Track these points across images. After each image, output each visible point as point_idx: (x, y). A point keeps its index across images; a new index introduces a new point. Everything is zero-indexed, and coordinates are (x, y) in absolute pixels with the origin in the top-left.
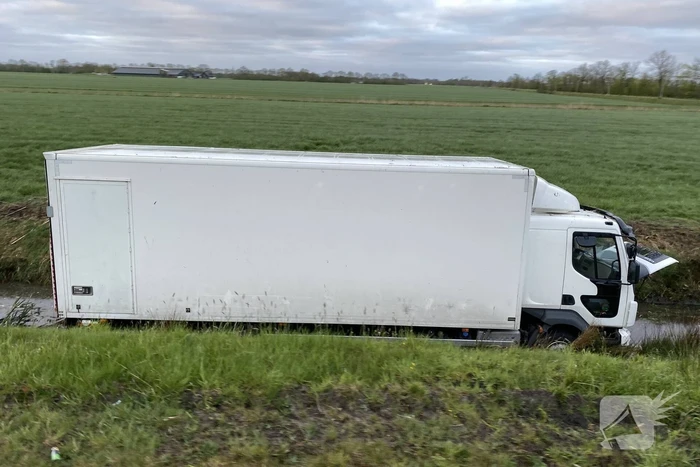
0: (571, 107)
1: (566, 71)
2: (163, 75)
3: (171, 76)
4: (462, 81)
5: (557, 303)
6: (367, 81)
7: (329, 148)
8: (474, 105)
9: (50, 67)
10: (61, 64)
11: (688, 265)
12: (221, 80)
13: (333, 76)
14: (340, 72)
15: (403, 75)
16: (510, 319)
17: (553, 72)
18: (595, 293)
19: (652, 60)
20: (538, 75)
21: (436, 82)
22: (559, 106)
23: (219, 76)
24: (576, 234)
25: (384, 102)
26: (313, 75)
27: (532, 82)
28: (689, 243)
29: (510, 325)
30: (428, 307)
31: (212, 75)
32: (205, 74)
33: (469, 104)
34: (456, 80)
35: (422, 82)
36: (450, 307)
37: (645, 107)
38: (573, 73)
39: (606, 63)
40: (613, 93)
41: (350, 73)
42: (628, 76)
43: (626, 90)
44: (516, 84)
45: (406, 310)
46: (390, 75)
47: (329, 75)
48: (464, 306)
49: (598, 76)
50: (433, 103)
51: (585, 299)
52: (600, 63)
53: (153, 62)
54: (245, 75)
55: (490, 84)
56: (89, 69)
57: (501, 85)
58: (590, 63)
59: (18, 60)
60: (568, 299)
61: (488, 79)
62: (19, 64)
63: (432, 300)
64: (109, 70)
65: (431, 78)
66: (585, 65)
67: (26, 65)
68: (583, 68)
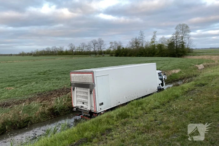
19: (69, 46)
24: (158, 73)
43: (62, 54)
51: (161, 84)
57: (16, 55)
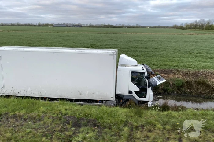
0: (187, 34)
1: (191, 23)
2: (67, 26)
3: (70, 27)
4: (158, 26)
5: (127, 93)
6: (128, 27)
7: (95, 47)
8: (156, 34)
9: (36, 25)
10: (39, 24)
11: (186, 83)
12: (84, 28)
13: (118, 26)
14: (120, 25)
15: (139, 25)
16: (111, 97)
17: (187, 23)
18: (139, 90)
20: (182, 24)
21: (150, 27)
22: (184, 34)
23: (84, 26)
24: (132, 72)
25: (128, 33)
26: (112, 25)
27: (180, 26)
28: (189, 76)
29: (112, 99)
30: (87, 93)
31: (82, 26)
32: (79, 26)
33: (154, 34)
34: (157, 26)
35: (146, 27)
36: (93, 94)
37: (212, 34)
38: (193, 23)
39: (203, 20)
40: (206, 29)
41: (123, 25)
42: (211, 24)
43: (210, 28)
44: (175, 27)
45: (81, 94)
46: (135, 25)
47: (116, 25)
48: (97, 93)
49: (201, 24)
50: (143, 33)
51: (136, 92)
52: (201, 20)
53: (65, 23)
54: (91, 26)
55: (167, 27)
56: (47, 25)
58: (198, 20)
59: (27, 23)
60: (130, 92)
61: (167, 26)
62: (28, 24)
63: (88, 92)
64: (52, 25)
65: (149, 26)
66: (197, 20)
67: (30, 24)
68: (196, 22)
